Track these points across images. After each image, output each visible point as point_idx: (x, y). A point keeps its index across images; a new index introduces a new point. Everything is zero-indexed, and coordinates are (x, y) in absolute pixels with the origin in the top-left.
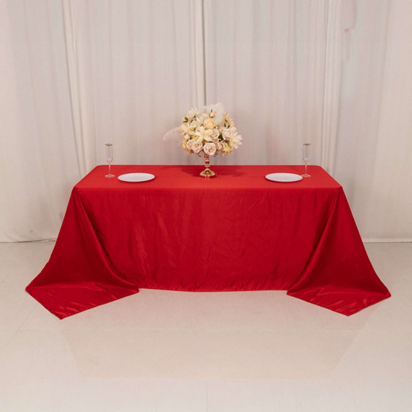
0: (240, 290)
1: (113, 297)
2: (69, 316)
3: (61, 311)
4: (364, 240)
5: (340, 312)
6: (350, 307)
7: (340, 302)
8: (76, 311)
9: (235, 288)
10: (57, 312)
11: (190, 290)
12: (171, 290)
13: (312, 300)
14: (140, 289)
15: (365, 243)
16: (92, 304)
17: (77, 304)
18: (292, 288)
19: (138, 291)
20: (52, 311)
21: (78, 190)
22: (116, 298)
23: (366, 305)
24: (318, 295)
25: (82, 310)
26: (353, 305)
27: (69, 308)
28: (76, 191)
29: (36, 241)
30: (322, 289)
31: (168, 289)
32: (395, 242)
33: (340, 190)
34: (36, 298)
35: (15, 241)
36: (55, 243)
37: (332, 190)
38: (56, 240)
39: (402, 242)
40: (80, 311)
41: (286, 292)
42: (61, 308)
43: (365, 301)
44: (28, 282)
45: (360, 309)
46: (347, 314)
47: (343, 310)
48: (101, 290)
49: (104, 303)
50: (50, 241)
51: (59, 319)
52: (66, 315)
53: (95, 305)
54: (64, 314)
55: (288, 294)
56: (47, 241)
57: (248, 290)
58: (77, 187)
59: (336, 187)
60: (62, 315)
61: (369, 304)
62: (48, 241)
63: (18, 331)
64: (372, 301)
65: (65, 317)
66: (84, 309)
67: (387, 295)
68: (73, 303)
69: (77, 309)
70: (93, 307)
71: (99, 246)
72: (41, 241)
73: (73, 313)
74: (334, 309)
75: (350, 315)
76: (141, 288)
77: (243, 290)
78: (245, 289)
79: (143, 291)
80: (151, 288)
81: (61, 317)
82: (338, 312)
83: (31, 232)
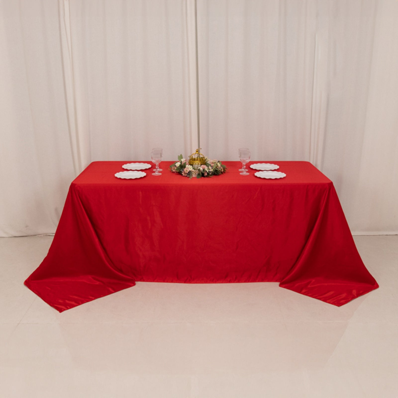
0: (234, 282)
1: (111, 290)
2: (68, 309)
3: (61, 304)
4: (353, 233)
5: (331, 303)
6: (341, 298)
7: (332, 293)
8: (75, 304)
9: (229, 280)
10: (56, 305)
11: (185, 282)
12: (167, 282)
13: (304, 291)
14: (136, 282)
15: (354, 236)
16: (91, 297)
17: (76, 297)
18: (284, 280)
19: (134, 284)
20: (51, 304)
21: (76, 186)
22: (113, 291)
23: (356, 296)
24: (309, 286)
25: (81, 303)
26: (344, 295)
27: (67, 301)
28: (73, 187)
29: (31, 236)
30: (314, 281)
31: (164, 281)
32: (379, 235)
33: (331, 184)
34: (35, 291)
35: (11, 236)
36: (53, 237)
37: (323, 185)
38: (54, 235)
39: (387, 235)
40: (79, 304)
41: (278, 284)
42: (60, 301)
43: (354, 292)
44: (26, 276)
45: (350, 299)
46: (338, 305)
47: (334, 301)
48: (98, 283)
49: (102, 296)
50: (46, 235)
51: (58, 312)
52: (66, 309)
53: (93, 298)
54: (63, 307)
55: (280, 286)
56: (42, 235)
57: (242, 282)
58: (74, 183)
59: (327, 182)
60: (62, 308)
61: (359, 295)
62: (44, 236)
63: (19, 324)
64: (361, 292)
65: (64, 310)
66: (83, 302)
67: (375, 286)
68: (71, 296)
69: (76, 302)
70: (91, 300)
71: (97, 240)
72: (36, 236)
73: (72, 306)
74: (325, 300)
75: (341, 305)
76: (138, 281)
77: (236, 282)
78: (239, 282)
79: (139, 284)
80: (147, 281)
81: (61, 311)
82: (329, 303)
83: (27, 227)
